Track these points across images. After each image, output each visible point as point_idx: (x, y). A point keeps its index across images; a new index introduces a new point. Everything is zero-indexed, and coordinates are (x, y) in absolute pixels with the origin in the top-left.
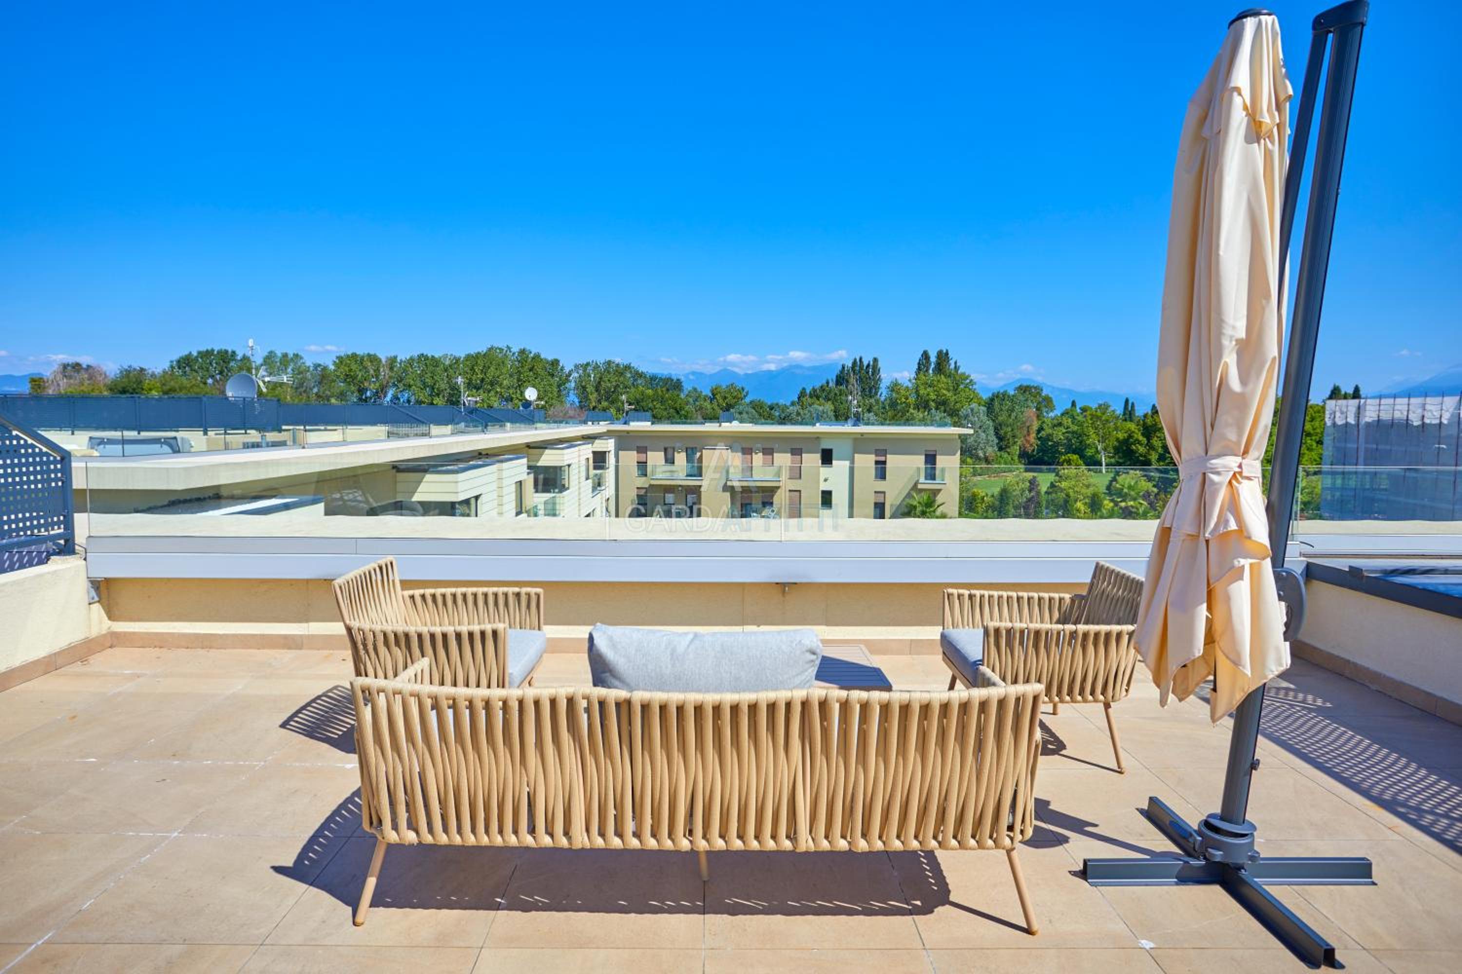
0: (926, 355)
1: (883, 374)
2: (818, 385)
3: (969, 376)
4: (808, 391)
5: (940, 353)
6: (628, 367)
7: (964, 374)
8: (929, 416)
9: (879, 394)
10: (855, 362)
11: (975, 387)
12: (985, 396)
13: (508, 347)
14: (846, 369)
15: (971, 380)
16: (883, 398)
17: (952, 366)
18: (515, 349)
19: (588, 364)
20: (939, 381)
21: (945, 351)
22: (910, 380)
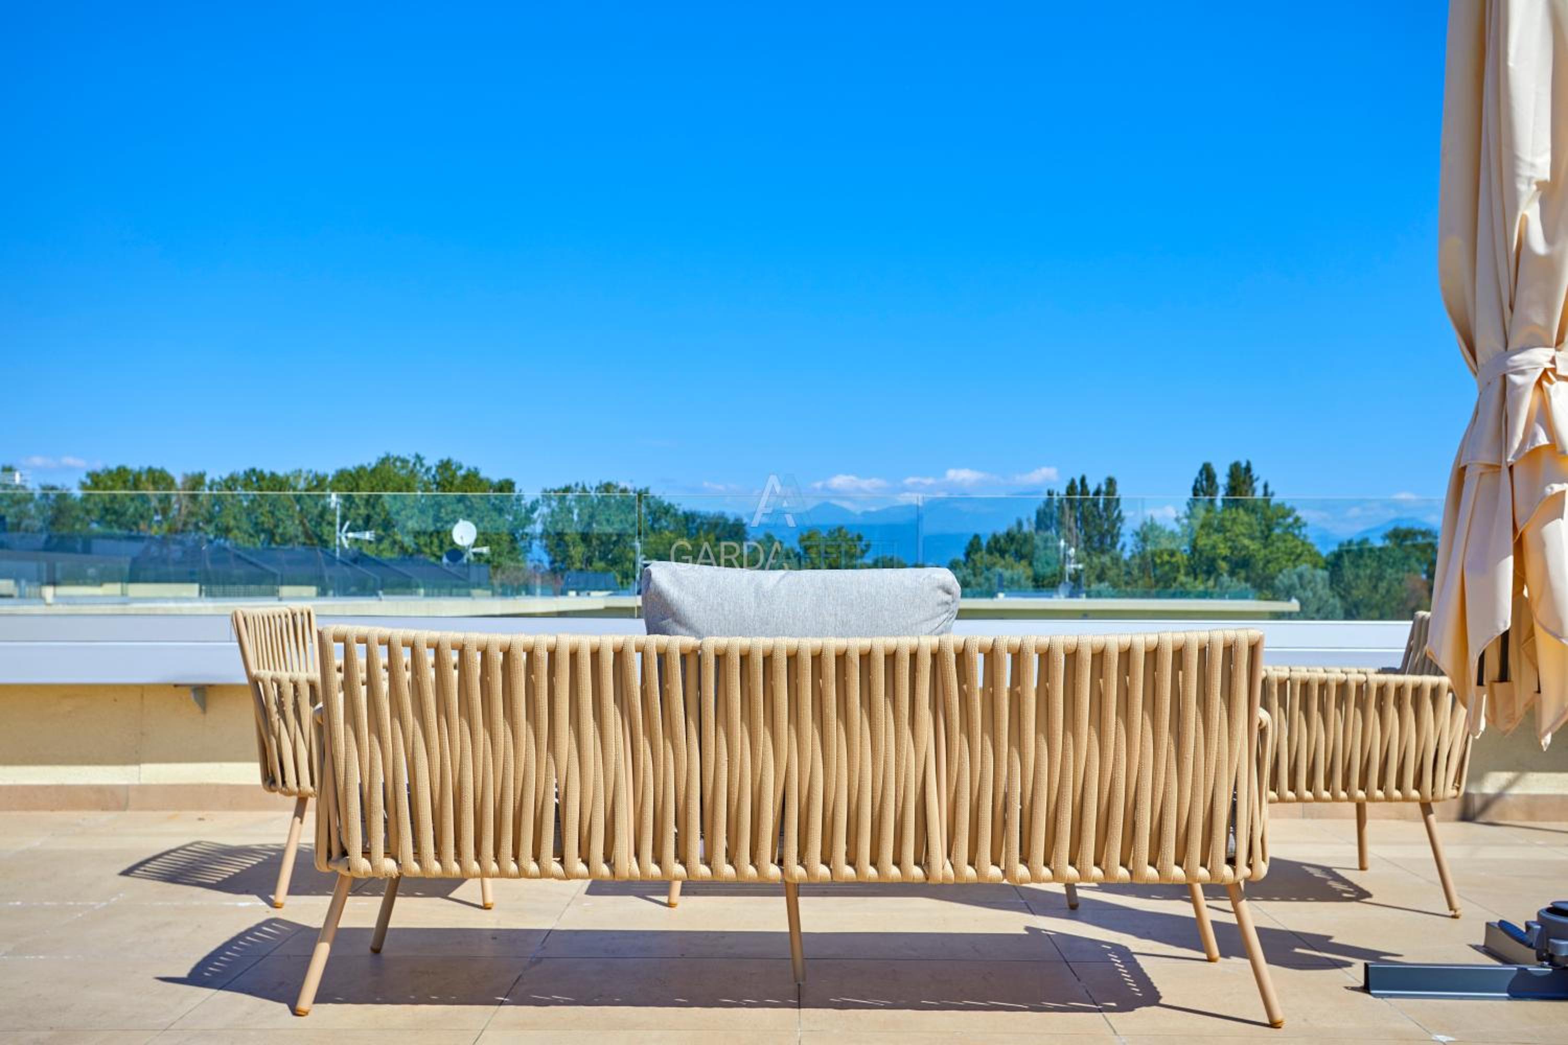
0: (1207, 473)
1: (1127, 511)
2: (1002, 530)
3: (1293, 510)
4: (984, 542)
5: (1235, 468)
6: (642, 495)
7: (1280, 506)
8: (1217, 589)
9: (1119, 546)
10: (1071, 489)
11: (1304, 531)
12: (1326, 551)
13: (418, 457)
14: (1055, 497)
15: (1297, 519)
16: (1127, 555)
17: (1259, 494)
18: (432, 461)
19: (567, 489)
20: (1234, 520)
21: (1244, 465)
22: (1177, 520)
